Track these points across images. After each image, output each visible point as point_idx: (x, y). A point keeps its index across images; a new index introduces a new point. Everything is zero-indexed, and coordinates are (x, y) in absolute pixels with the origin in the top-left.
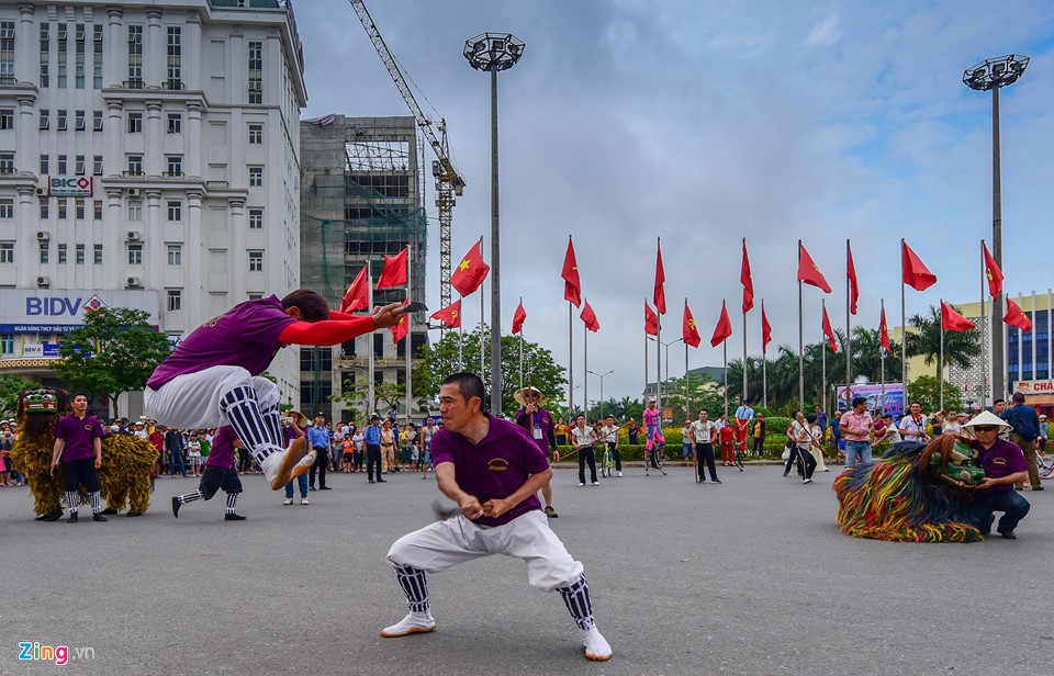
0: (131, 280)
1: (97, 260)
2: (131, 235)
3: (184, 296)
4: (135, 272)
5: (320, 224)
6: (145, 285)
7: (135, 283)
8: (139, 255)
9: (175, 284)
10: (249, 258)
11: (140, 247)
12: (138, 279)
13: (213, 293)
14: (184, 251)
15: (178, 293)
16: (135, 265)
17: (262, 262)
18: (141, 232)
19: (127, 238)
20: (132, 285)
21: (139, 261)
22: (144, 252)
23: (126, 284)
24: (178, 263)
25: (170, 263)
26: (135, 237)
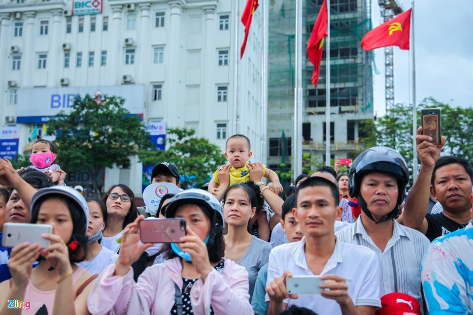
0: (125, 77)
1: (103, 63)
2: (127, 41)
3: (164, 90)
4: (129, 70)
5: (287, 38)
6: (136, 81)
7: (128, 79)
8: (132, 57)
9: (157, 79)
10: (218, 55)
11: (133, 51)
12: (130, 76)
13: (189, 86)
14: (166, 51)
15: (160, 86)
16: (130, 66)
17: (228, 58)
18: (135, 38)
19: (123, 43)
20: (126, 81)
21: (132, 62)
22: (136, 54)
23: (121, 80)
24: (161, 61)
25: (155, 62)
26: (130, 42)
